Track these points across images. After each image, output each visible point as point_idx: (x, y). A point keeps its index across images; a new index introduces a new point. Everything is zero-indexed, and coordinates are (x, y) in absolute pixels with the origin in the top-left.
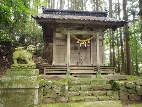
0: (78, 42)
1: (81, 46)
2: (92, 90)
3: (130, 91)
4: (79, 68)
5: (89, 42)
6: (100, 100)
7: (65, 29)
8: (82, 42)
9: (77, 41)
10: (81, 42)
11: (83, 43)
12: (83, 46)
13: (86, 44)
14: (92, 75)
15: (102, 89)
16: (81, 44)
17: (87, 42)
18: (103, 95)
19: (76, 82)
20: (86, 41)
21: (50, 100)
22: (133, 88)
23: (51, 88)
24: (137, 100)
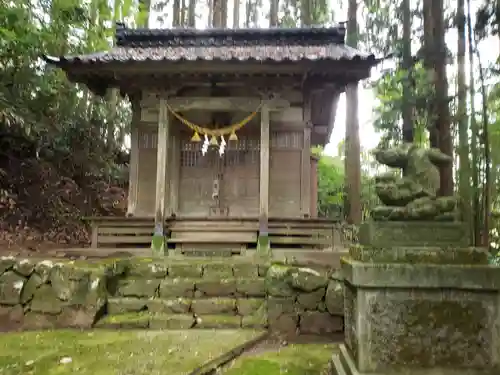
0: (196, 138)
1: (205, 150)
2: (198, 293)
3: (302, 298)
4: (208, 226)
5: (233, 137)
6: (199, 328)
7: (153, 95)
8: (210, 138)
9: (192, 133)
10: (206, 136)
11: (214, 141)
12: (213, 149)
13: (224, 143)
14: (243, 250)
15: (233, 294)
16: (207, 142)
17: (227, 137)
18: (224, 312)
19: (154, 270)
20: (222, 132)
21: (40, 320)
22: (315, 290)
23: (49, 282)
24: (328, 330)
